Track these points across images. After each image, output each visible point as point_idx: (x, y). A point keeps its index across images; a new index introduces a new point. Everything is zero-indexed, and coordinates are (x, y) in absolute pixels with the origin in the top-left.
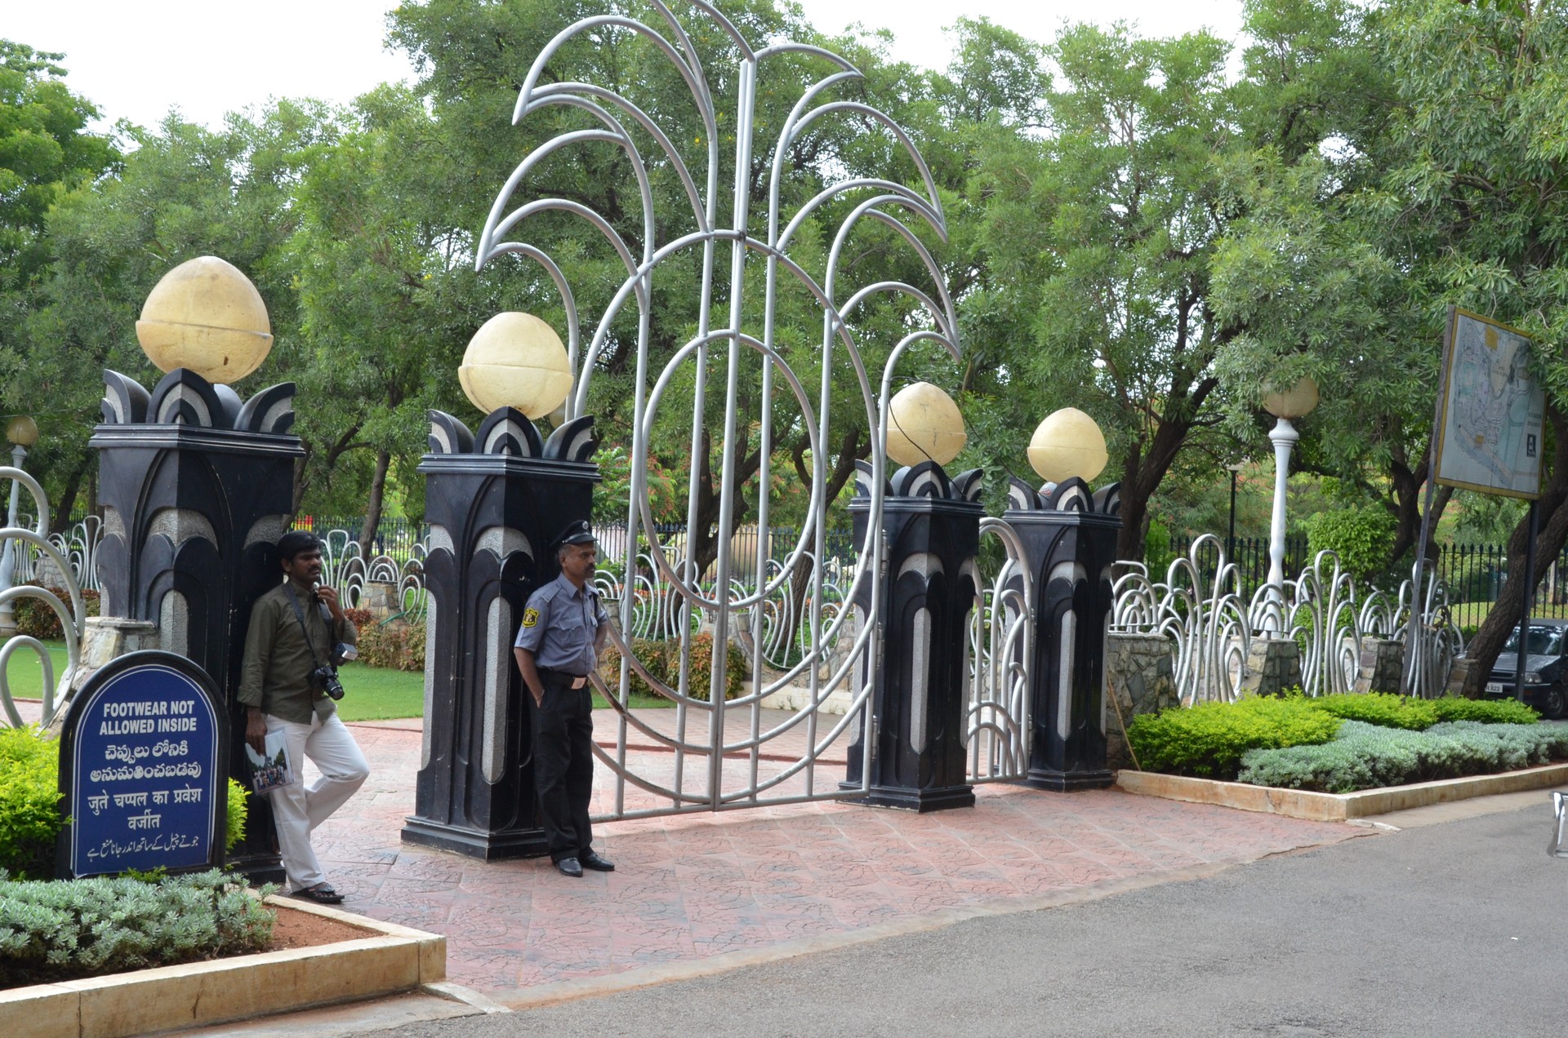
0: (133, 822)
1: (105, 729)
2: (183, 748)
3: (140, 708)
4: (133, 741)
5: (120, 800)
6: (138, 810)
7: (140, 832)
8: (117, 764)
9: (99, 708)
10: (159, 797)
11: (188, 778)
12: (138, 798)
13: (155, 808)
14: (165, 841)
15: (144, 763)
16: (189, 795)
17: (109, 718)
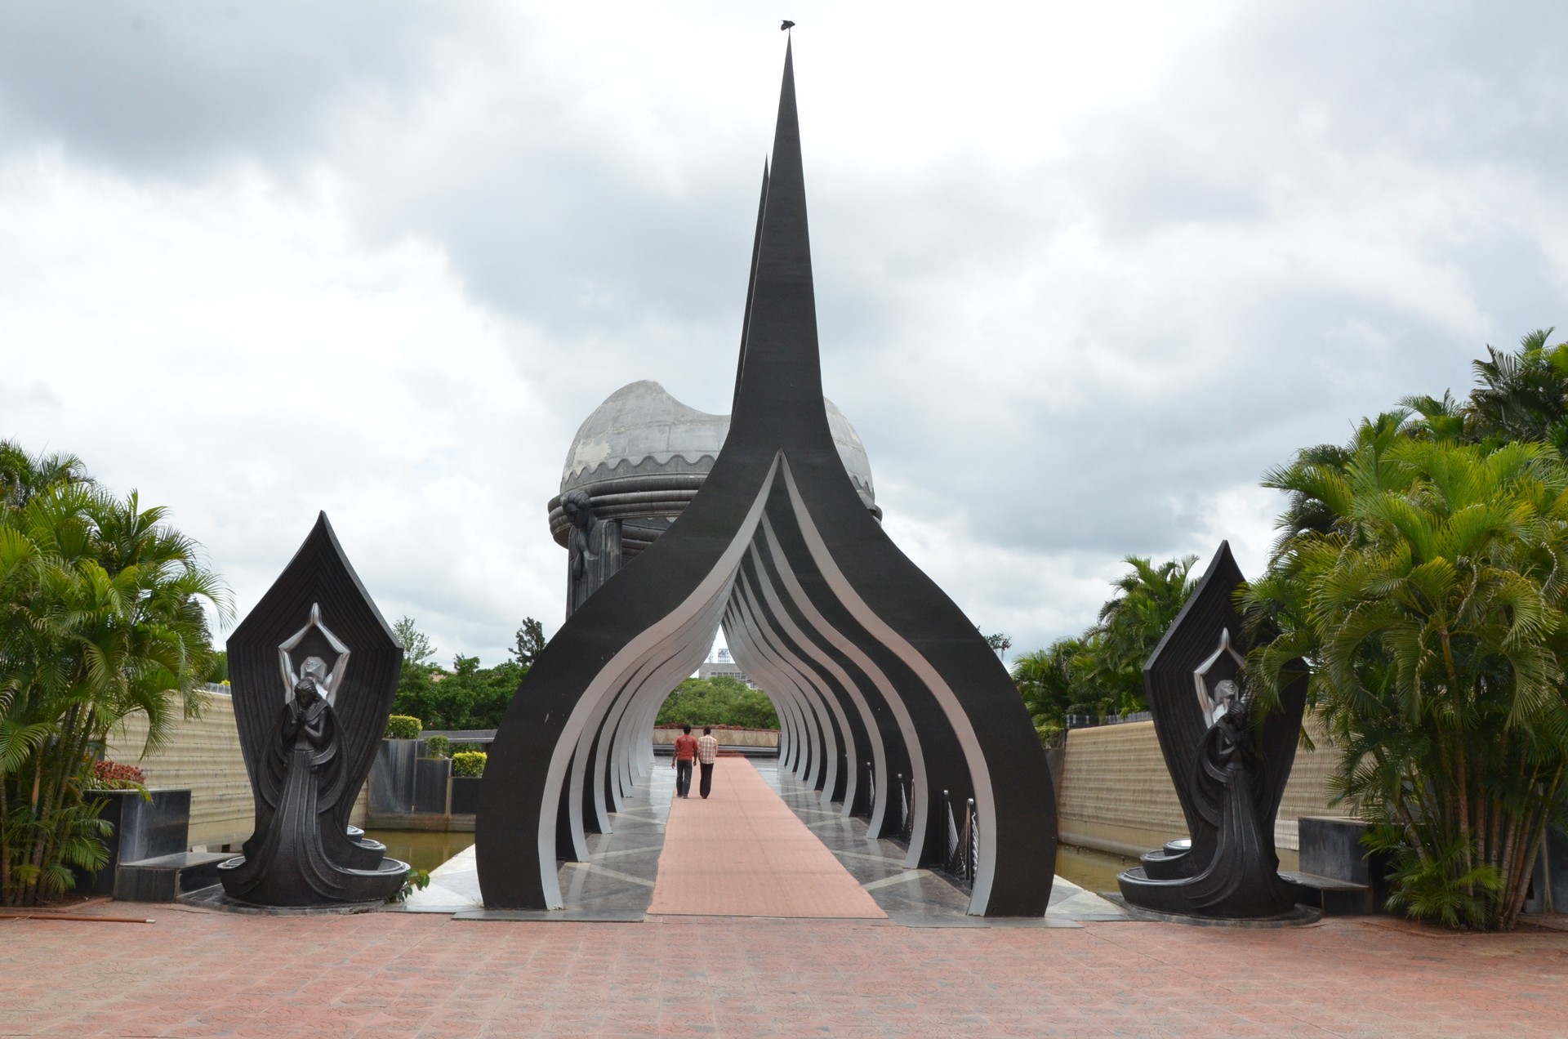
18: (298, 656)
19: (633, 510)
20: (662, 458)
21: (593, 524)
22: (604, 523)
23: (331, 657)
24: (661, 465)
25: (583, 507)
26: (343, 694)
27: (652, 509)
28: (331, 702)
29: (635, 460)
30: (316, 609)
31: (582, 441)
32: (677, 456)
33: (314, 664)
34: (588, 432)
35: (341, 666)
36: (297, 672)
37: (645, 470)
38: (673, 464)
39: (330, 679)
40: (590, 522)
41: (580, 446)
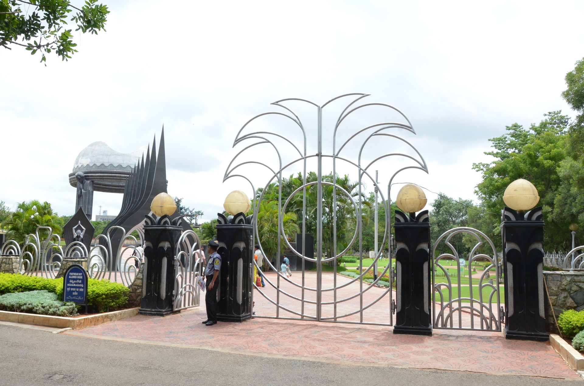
0: (74, 293)
1: (70, 277)
2: (80, 282)
3: (75, 274)
4: (74, 279)
5: (72, 289)
6: (74, 291)
7: (74, 295)
8: (71, 283)
9: (69, 274)
10: (77, 290)
11: (81, 287)
12: (74, 289)
13: (77, 292)
14: (78, 298)
15: (75, 283)
16: (82, 290)
17: (70, 275)
18: (76, 230)
19: (97, 179)
20: (107, 165)
21: (85, 182)
22: (88, 182)
23: (82, 230)
24: (106, 167)
25: (82, 177)
26: (84, 236)
27: (103, 179)
28: (82, 237)
29: (98, 164)
30: (79, 222)
31: (81, 157)
32: (111, 164)
33: (79, 231)
34: (83, 154)
35: (84, 231)
36: (76, 232)
37: (101, 168)
38: (110, 166)
39: (82, 233)
40: (84, 181)
41: (80, 159)
